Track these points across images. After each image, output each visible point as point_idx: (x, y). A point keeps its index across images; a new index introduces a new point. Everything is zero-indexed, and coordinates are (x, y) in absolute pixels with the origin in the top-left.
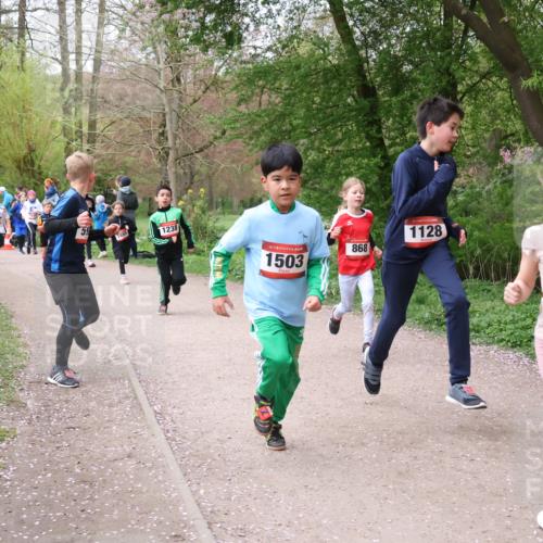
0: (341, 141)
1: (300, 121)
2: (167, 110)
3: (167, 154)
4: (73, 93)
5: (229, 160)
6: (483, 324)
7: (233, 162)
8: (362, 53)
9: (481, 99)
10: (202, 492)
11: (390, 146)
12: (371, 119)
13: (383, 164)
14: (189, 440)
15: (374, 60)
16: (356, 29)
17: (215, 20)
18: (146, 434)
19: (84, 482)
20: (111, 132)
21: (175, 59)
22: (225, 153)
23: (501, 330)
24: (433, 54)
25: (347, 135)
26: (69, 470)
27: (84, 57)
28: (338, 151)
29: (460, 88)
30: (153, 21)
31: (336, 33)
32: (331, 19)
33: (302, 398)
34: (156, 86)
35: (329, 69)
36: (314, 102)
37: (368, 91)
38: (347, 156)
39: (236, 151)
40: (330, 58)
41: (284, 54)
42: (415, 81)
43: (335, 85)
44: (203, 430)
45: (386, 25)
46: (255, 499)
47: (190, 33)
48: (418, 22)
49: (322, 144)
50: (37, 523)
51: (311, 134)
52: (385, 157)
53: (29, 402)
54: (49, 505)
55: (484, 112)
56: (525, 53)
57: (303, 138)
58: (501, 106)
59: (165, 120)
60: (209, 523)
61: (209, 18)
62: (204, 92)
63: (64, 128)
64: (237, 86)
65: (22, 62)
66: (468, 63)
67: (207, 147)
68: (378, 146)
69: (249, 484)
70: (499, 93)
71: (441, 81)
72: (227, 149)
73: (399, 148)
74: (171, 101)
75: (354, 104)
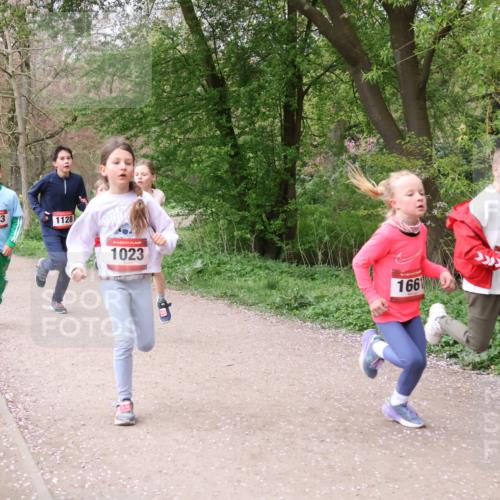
0: (192, 129)
1: (151, 109)
2: (16, 94)
3: (17, 139)
5: (81, 146)
6: (332, 308)
7: (85, 148)
8: (211, 43)
9: (326, 91)
10: (55, 480)
11: (240, 135)
12: (221, 110)
13: (233, 153)
14: (42, 428)
15: (222, 51)
16: (204, 20)
17: (63, 6)
21: (23, 44)
22: (77, 139)
23: (349, 314)
24: (278, 46)
25: (198, 123)
28: (188, 139)
29: (305, 80)
31: (184, 23)
32: (180, 10)
33: (156, 383)
34: (5, 71)
35: (178, 59)
36: (164, 91)
37: (216, 81)
38: (197, 145)
39: (88, 138)
40: (179, 48)
42: (262, 72)
43: (184, 74)
44: (57, 417)
45: (234, 18)
46: (110, 485)
48: (263, 15)
49: (172, 131)
51: (162, 122)
52: (235, 146)
55: (329, 104)
56: (365, 48)
57: (154, 125)
58: (344, 98)
59: (14, 105)
61: (58, 5)
66: (311, 56)
67: (57, 133)
68: (227, 135)
69: (104, 470)
70: (343, 86)
71: (287, 73)
72: (79, 136)
73: (248, 138)
74: (20, 86)
75: (203, 93)
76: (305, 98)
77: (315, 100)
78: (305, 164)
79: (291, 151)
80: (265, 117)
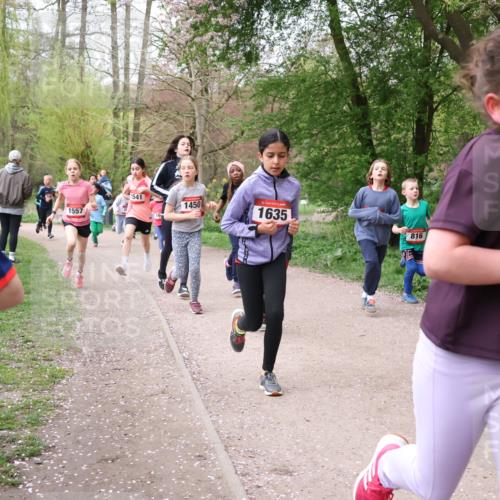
0: (338, 141)
1: (305, 125)
2: (197, 114)
3: (197, 150)
4: (122, 101)
7: (249, 157)
8: (357, 69)
9: (453, 107)
10: (221, 421)
11: (378, 145)
12: (363, 125)
14: (210, 380)
15: (366, 76)
16: (352, 50)
17: (237, 41)
18: (176, 375)
19: (127, 412)
20: (152, 133)
21: (204, 73)
22: (243, 150)
24: (414, 70)
25: (342, 136)
26: (115, 403)
27: (131, 72)
28: (335, 149)
29: (436, 99)
30: (187, 42)
31: (336, 53)
32: (332, 41)
34: (189, 95)
35: (329, 82)
36: (316, 109)
37: (360, 100)
38: (342, 154)
40: (330, 73)
41: (292, 69)
42: (399, 93)
43: (333, 95)
45: (377, 46)
46: (263, 428)
47: (217, 53)
48: (402, 44)
49: (322, 143)
50: (90, 443)
51: (312, 135)
52: (373, 154)
53: (84, 349)
54: (100, 430)
55: (455, 119)
57: (306, 138)
58: (468, 113)
59: (195, 123)
60: (226, 446)
61: (233, 40)
62: (227, 101)
63: (114, 129)
64: (254, 95)
65: (82, 75)
66: (442, 78)
67: (228, 145)
68: (367, 145)
69: (258, 416)
71: (420, 93)
72: (244, 147)
73: (385, 147)
74: (200, 107)
75: (349, 111)
76: (435, 113)
77: (443, 116)
78: (431, 170)
79: (421, 159)
80: (400, 130)
